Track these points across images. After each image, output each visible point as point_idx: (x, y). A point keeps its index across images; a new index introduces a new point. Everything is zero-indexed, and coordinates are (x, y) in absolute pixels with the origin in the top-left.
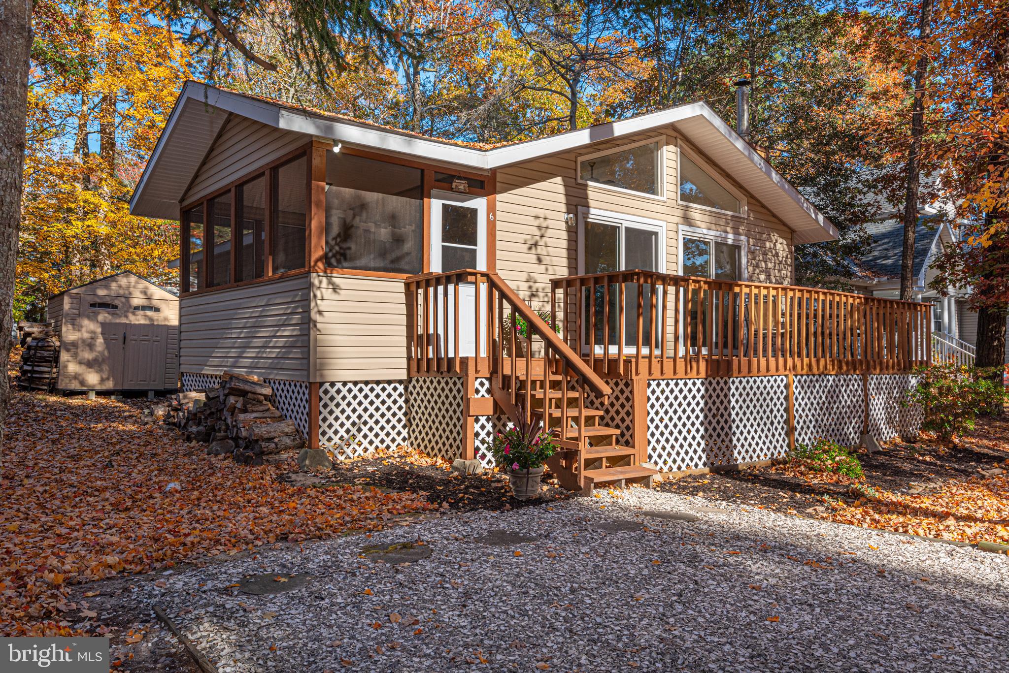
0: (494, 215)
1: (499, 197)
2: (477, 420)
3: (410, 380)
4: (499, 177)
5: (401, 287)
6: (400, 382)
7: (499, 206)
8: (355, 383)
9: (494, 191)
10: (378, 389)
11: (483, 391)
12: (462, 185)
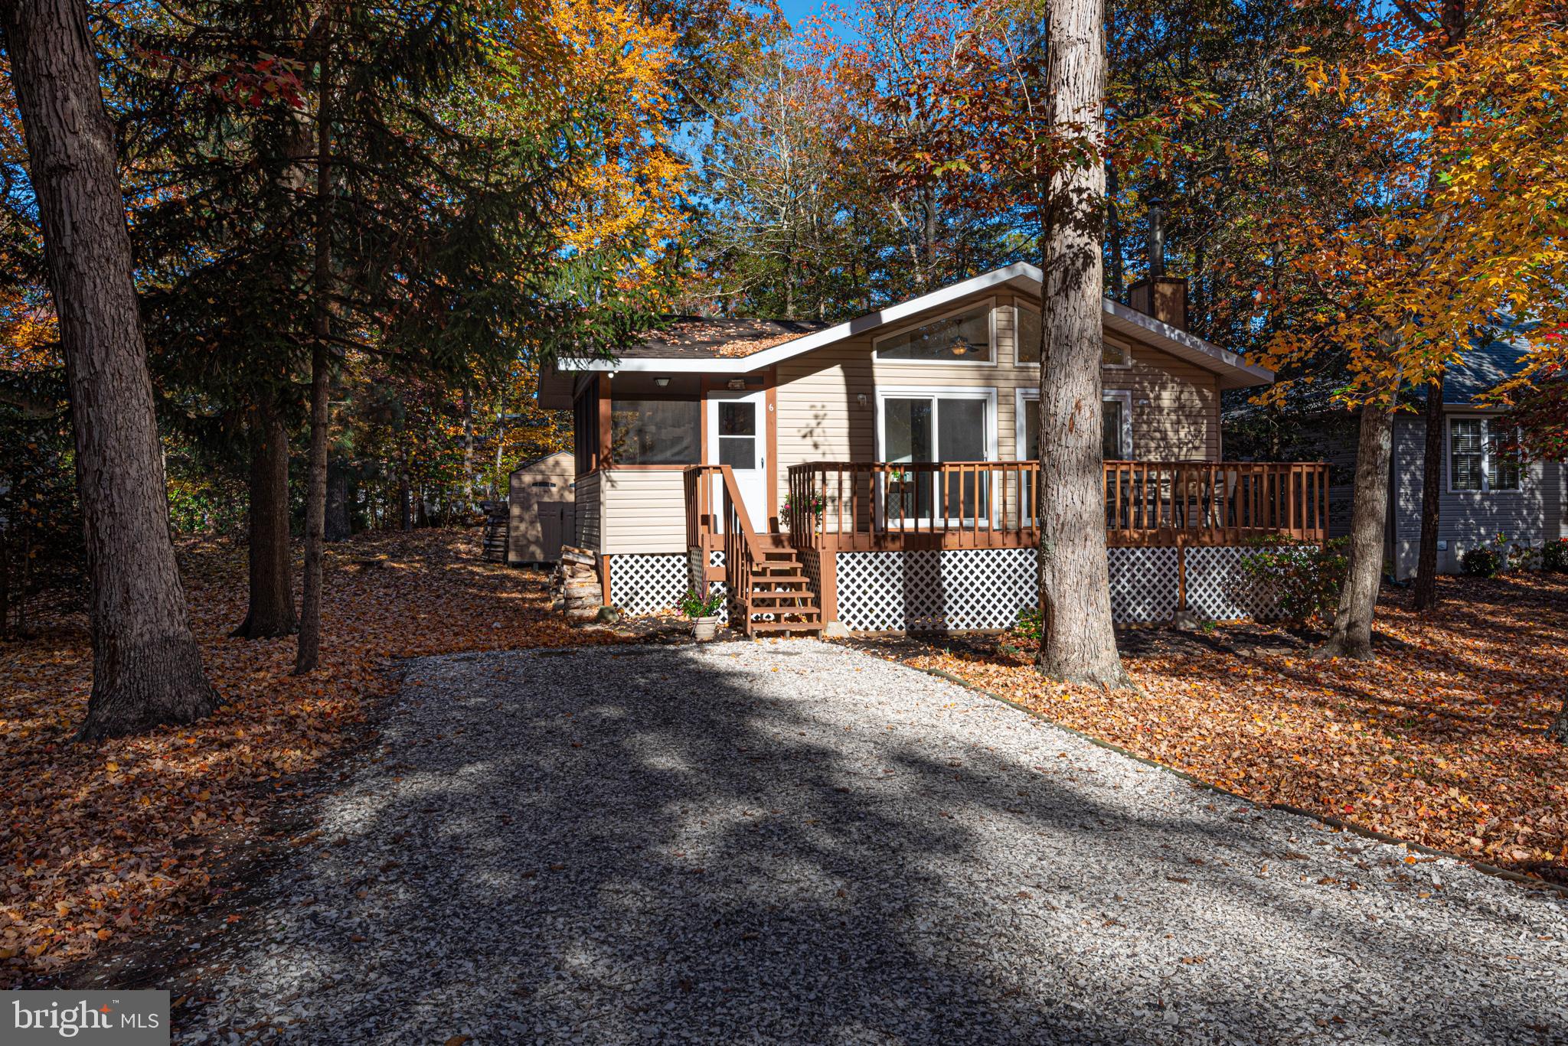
0: (774, 406)
1: (779, 389)
2: (712, 585)
3: (689, 551)
4: (779, 371)
5: (680, 476)
6: (684, 555)
7: (779, 396)
8: (642, 556)
9: (775, 384)
10: (663, 560)
11: (718, 562)
12: (738, 384)
